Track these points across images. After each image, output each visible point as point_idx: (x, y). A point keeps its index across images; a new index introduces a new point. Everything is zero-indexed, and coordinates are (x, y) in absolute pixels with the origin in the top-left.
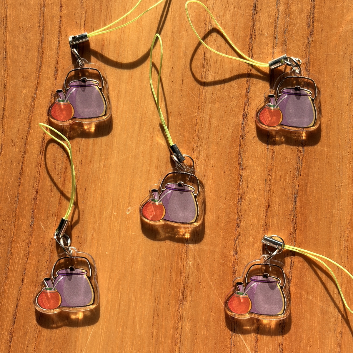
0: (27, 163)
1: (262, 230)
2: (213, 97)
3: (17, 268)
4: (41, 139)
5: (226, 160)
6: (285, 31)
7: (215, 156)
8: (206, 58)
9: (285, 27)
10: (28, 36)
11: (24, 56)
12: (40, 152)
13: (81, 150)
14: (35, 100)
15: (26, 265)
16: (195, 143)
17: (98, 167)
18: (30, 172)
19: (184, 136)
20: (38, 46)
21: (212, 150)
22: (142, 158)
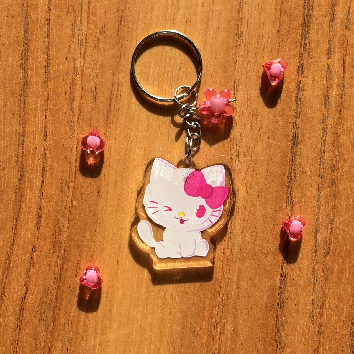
2: (242, 253)
4: (18, 308)
5: (259, 336)
6: (334, 169)
7: (245, 331)
9: (334, 163)
12: (16, 326)
13: (70, 323)
14: (11, 257)
16: (218, 313)
17: (92, 345)
19: (204, 303)
20: (15, 186)
21: (241, 322)
22: (150, 332)
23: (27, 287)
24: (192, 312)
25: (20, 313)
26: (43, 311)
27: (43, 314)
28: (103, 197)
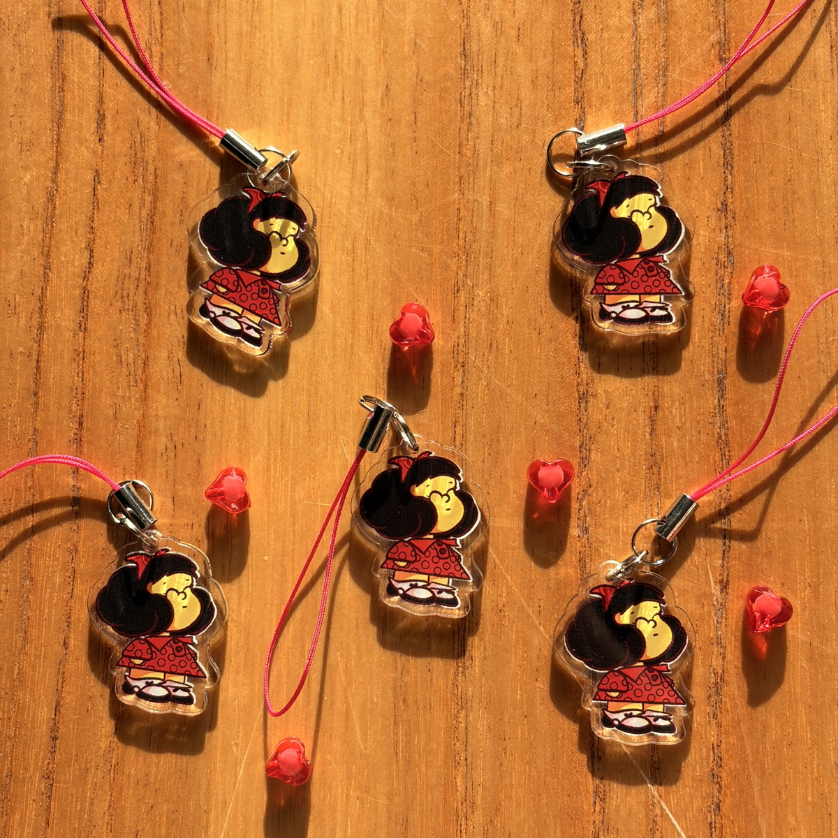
0: (50, 354)
1: (644, 467)
2: (496, 150)
3: (49, 613)
4: (78, 292)
5: (540, 304)
7: (513, 296)
8: (468, 52)
10: (23, 39)
11: (18, 90)
12: (78, 325)
14: (56, 197)
15: (69, 604)
16: (459, 268)
18: (60, 376)
19: (430, 253)
20: (50, 62)
21: (504, 281)
22: (332, 316)
23: (92, 251)
24: (409, 271)
25: (83, 301)
26: (125, 292)
27: (126, 299)
28: (218, 66)
